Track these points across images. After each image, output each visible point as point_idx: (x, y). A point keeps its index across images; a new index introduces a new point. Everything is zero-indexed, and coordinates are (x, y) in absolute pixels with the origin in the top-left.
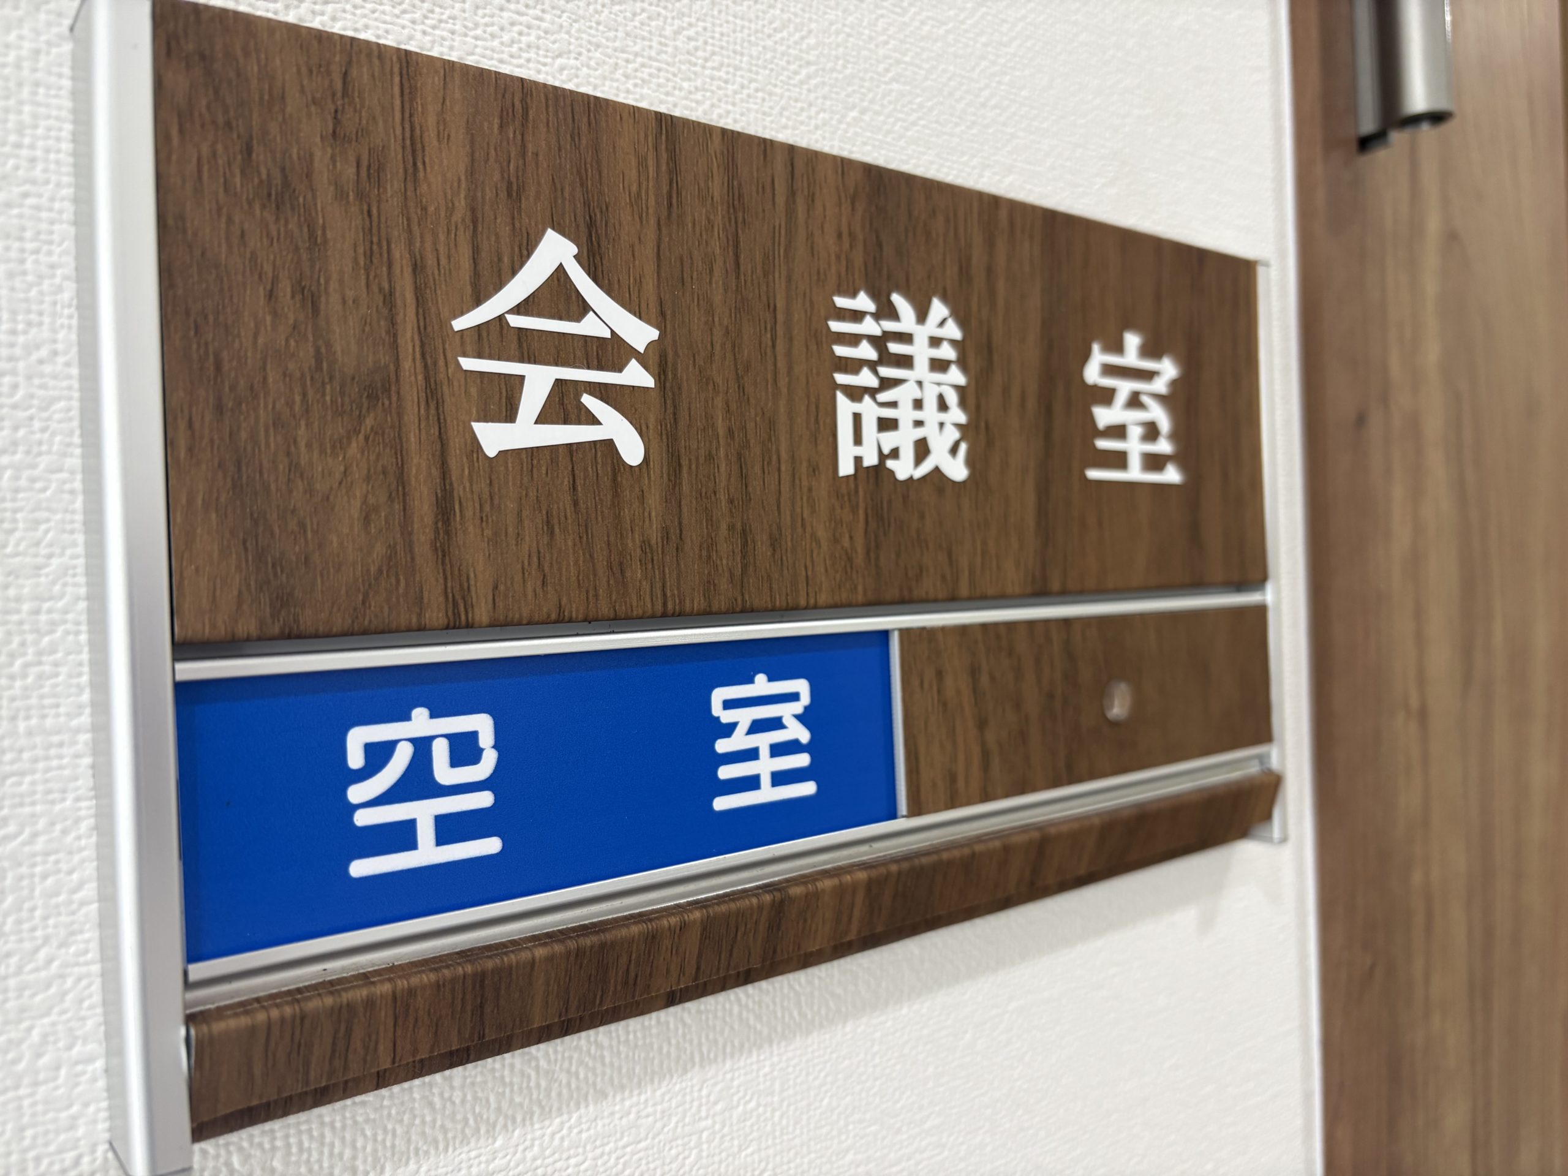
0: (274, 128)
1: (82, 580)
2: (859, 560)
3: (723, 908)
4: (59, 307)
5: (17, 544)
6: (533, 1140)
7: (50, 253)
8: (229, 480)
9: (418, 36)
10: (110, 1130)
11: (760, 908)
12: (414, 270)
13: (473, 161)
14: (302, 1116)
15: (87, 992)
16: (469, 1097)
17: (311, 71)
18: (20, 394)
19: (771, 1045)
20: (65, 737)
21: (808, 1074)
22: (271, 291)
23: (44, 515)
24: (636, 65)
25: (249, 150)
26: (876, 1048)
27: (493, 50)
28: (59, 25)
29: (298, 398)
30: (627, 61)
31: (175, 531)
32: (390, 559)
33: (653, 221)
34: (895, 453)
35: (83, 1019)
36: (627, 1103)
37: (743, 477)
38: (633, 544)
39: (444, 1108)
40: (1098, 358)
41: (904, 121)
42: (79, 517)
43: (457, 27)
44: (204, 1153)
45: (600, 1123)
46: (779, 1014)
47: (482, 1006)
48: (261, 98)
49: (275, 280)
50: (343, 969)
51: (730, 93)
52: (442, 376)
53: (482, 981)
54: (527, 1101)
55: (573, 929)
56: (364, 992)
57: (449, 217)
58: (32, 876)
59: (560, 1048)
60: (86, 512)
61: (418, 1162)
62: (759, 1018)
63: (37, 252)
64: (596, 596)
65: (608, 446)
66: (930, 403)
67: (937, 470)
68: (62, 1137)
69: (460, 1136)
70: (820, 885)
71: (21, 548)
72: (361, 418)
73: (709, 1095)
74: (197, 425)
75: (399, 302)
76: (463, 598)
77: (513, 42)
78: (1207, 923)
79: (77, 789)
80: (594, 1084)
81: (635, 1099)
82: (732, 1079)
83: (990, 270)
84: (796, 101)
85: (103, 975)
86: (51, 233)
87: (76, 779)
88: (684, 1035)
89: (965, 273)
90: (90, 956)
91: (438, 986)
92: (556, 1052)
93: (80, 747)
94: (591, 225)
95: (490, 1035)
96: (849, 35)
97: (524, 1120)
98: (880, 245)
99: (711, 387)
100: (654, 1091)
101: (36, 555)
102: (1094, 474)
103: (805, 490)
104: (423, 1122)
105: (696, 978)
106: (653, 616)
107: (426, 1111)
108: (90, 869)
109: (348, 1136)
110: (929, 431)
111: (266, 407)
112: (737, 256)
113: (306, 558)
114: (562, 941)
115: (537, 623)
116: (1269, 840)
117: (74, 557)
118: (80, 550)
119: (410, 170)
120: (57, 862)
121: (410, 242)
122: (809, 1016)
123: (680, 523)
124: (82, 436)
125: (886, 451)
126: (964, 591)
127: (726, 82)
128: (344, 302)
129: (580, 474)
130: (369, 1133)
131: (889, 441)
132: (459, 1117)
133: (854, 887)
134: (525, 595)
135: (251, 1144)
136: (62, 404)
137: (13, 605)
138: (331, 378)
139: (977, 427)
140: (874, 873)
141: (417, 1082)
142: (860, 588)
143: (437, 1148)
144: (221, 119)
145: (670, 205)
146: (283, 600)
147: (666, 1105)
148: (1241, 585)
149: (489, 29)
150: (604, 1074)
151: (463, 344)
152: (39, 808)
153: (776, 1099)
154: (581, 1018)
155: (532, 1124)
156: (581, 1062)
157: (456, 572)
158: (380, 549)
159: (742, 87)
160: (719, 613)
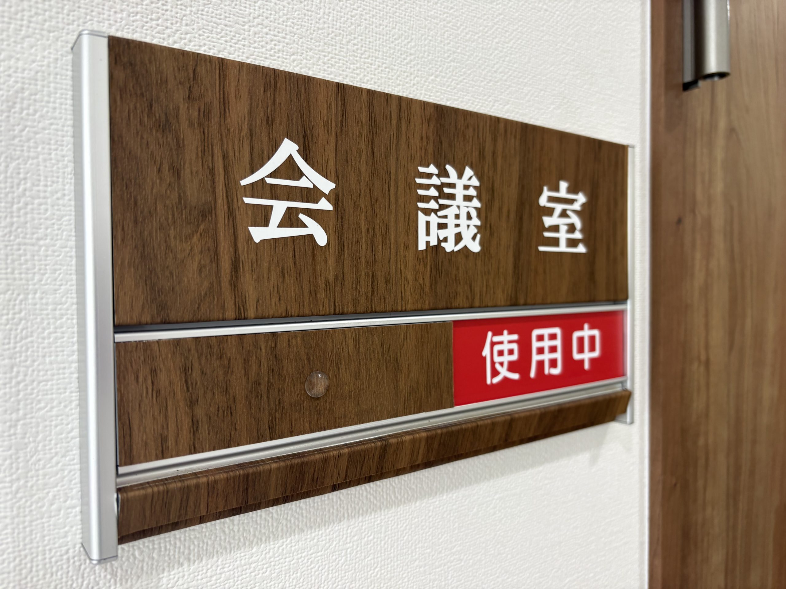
0: (162, 95)
1: (74, 295)
2: (427, 289)
3: (359, 448)
4: (66, 174)
5: (47, 280)
6: (270, 549)
7: (62, 150)
8: (139, 253)
9: (228, 48)
10: (82, 538)
11: (376, 448)
12: (224, 158)
13: (251, 107)
14: (167, 535)
15: (73, 477)
16: (241, 529)
17: (179, 69)
18: (49, 213)
19: (381, 511)
20: (66, 365)
21: (398, 525)
22: (160, 168)
23: (58, 267)
24: (329, 58)
25: (151, 106)
26: (430, 514)
27: (262, 53)
28: (67, 47)
29: (170, 217)
30: (325, 56)
31: (116, 276)
32: (210, 288)
33: (334, 133)
34: (445, 240)
35: (72, 489)
36: (313, 535)
37: (373, 251)
38: (321, 282)
39: (230, 533)
40: (546, 193)
41: (456, 80)
42: (74, 268)
43: (246, 43)
44: (123, 549)
45: (300, 543)
46: (385, 497)
47: (247, 489)
48: (157, 82)
49: (161, 164)
50: (186, 470)
51: (373, 69)
52: (235, 206)
53: (247, 478)
54: (267, 532)
55: (289, 455)
56: (195, 481)
57: (240, 133)
58: (51, 426)
59: (283, 509)
60: (77, 265)
61: (218, 557)
62: (375, 498)
63: (56, 150)
64: (303, 305)
65: (311, 237)
66: (463, 216)
67: (465, 247)
68: (61, 541)
69: (237, 547)
70: (404, 438)
71: (49, 281)
72: (198, 226)
73: (351, 533)
74: (126, 229)
75: (216, 173)
76: (243, 306)
77: (271, 49)
78: (594, 460)
79: (72, 387)
80: (298, 525)
81: (317, 533)
82: (362, 526)
83: (494, 153)
84: (404, 72)
85: (80, 470)
86: (63, 141)
87: (71, 383)
88: (340, 505)
89: (482, 155)
90: (75, 461)
91: (227, 479)
92: (281, 510)
93: (73, 369)
94: (305, 136)
95: (251, 502)
96: (431, 40)
97: (266, 540)
98: (441, 143)
99: (359, 209)
100: (326, 530)
101: (55, 285)
102: (542, 249)
103: (402, 256)
104: (220, 539)
105: (345, 479)
106: (329, 315)
107: (222, 535)
108: (76, 423)
109: (187, 545)
110: (462, 229)
111: (156, 220)
112: (373, 149)
113: (173, 288)
114: (284, 461)
115: (276, 317)
116: (625, 422)
117: (71, 285)
118: (74, 282)
119: (223, 113)
120: (62, 420)
121: (222, 145)
122: (399, 498)
123: (343, 272)
124: (75, 232)
125: (441, 238)
126: (477, 303)
127: (371, 64)
128: (192, 173)
129: (297, 250)
130: (196, 543)
131: (443, 234)
132: (236, 538)
133: (420, 439)
134: (271, 305)
135: (144, 546)
136: (67, 218)
137: (44, 307)
138: (185, 207)
139: (486, 227)
140: (429, 433)
141: (218, 521)
142: (427, 302)
143: (226, 551)
144: (139, 92)
145: (342, 126)
146: (162, 307)
147: (331, 536)
148: (615, 302)
149: (261, 44)
150: (303, 521)
151: (245, 191)
152: (54, 396)
153: (382, 535)
154: (292, 496)
155: (269, 542)
156: (292, 515)
157: (240, 294)
158: (206, 284)
159: (379, 66)
160: (360, 313)
